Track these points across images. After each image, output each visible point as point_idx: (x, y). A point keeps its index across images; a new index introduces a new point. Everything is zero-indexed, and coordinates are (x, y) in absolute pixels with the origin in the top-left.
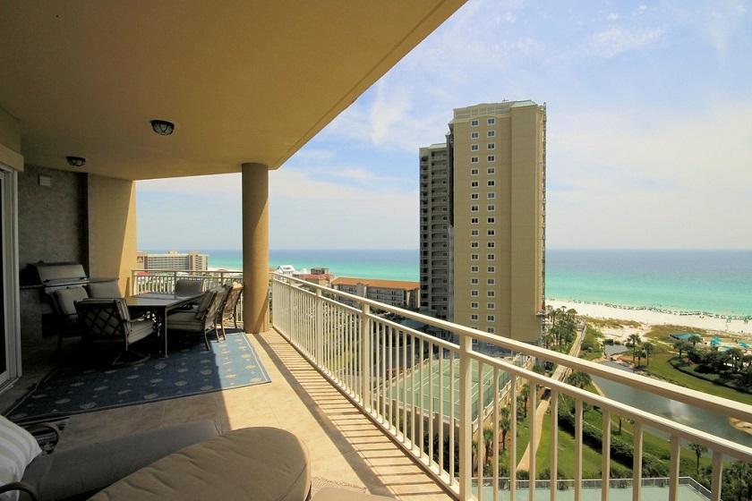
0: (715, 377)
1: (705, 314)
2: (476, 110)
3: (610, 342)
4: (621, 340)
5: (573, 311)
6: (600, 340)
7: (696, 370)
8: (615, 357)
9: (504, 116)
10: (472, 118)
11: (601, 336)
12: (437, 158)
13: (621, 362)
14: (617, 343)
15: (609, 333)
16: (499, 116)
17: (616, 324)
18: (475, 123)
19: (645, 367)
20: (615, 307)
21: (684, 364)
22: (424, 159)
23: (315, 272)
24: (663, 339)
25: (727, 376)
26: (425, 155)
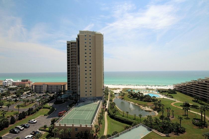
0: (136, 98)
1: (130, 85)
2: (86, 32)
3: (115, 94)
4: (117, 93)
5: (107, 87)
6: (114, 93)
7: (133, 97)
8: (117, 97)
9: (94, 35)
10: (85, 34)
11: (114, 92)
12: (73, 45)
13: (119, 98)
14: (117, 94)
15: (115, 91)
16: (92, 35)
17: (116, 89)
18: (85, 36)
19: (124, 98)
20: (114, 85)
21: (131, 96)
22: (68, 45)
23: (23, 81)
24: (125, 91)
25: (138, 98)
26: (69, 43)
